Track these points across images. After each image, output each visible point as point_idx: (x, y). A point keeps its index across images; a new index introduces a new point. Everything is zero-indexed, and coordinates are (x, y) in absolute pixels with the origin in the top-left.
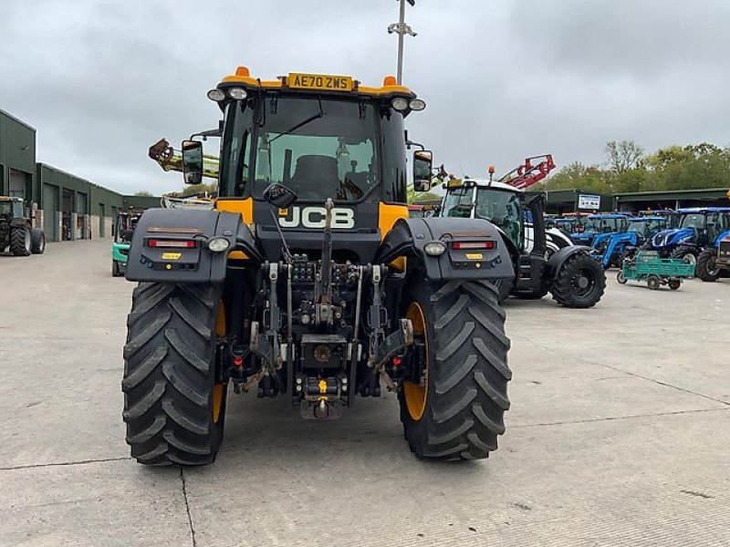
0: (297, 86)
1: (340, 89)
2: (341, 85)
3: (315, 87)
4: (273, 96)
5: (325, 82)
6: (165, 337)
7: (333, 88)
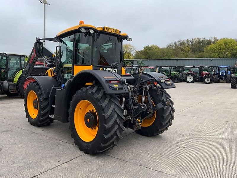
0: (106, 31)
1: (116, 33)
2: (116, 32)
3: (110, 32)
4: (98, 33)
5: (113, 30)
6: (115, 111)
7: (114, 33)
